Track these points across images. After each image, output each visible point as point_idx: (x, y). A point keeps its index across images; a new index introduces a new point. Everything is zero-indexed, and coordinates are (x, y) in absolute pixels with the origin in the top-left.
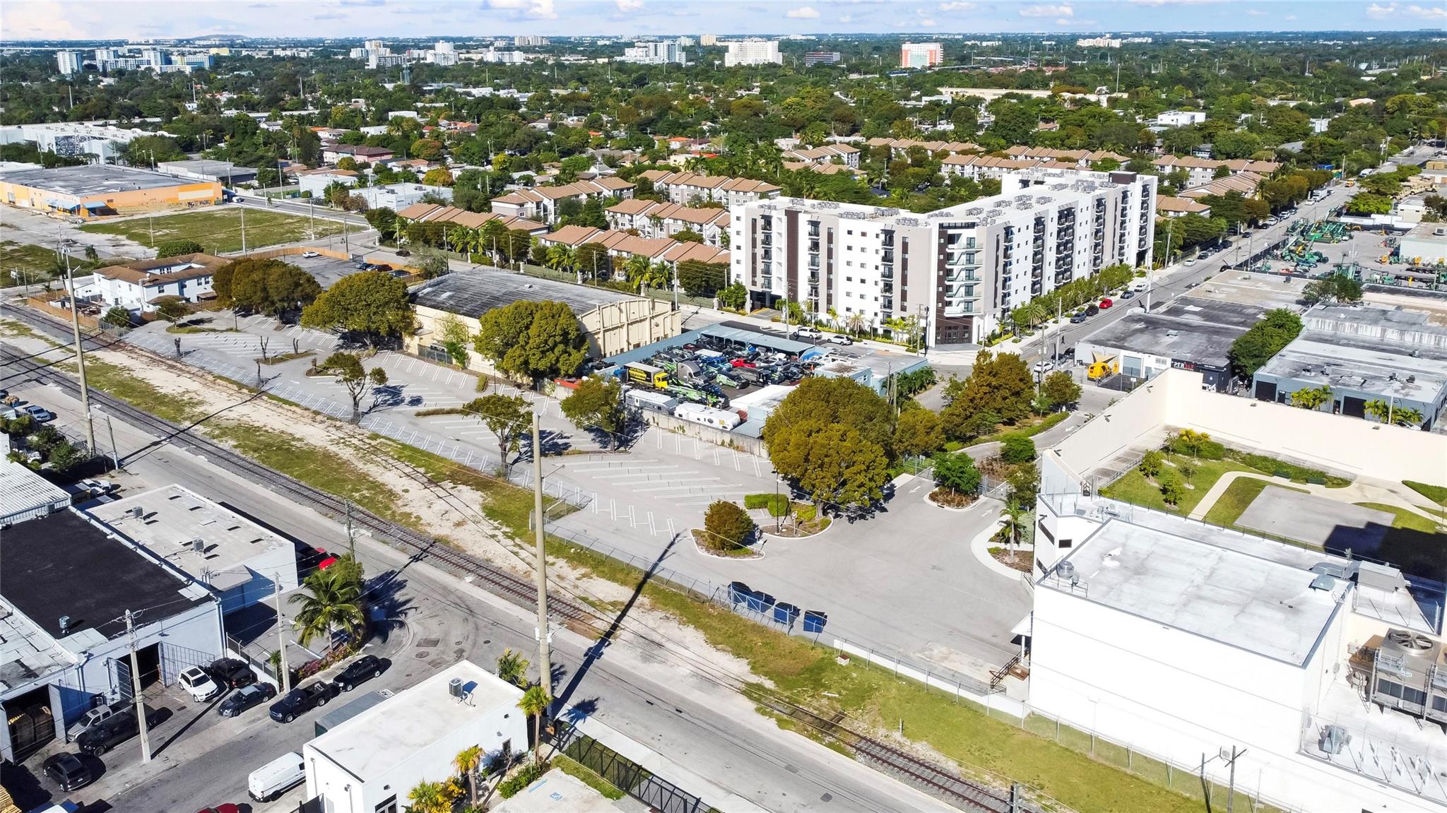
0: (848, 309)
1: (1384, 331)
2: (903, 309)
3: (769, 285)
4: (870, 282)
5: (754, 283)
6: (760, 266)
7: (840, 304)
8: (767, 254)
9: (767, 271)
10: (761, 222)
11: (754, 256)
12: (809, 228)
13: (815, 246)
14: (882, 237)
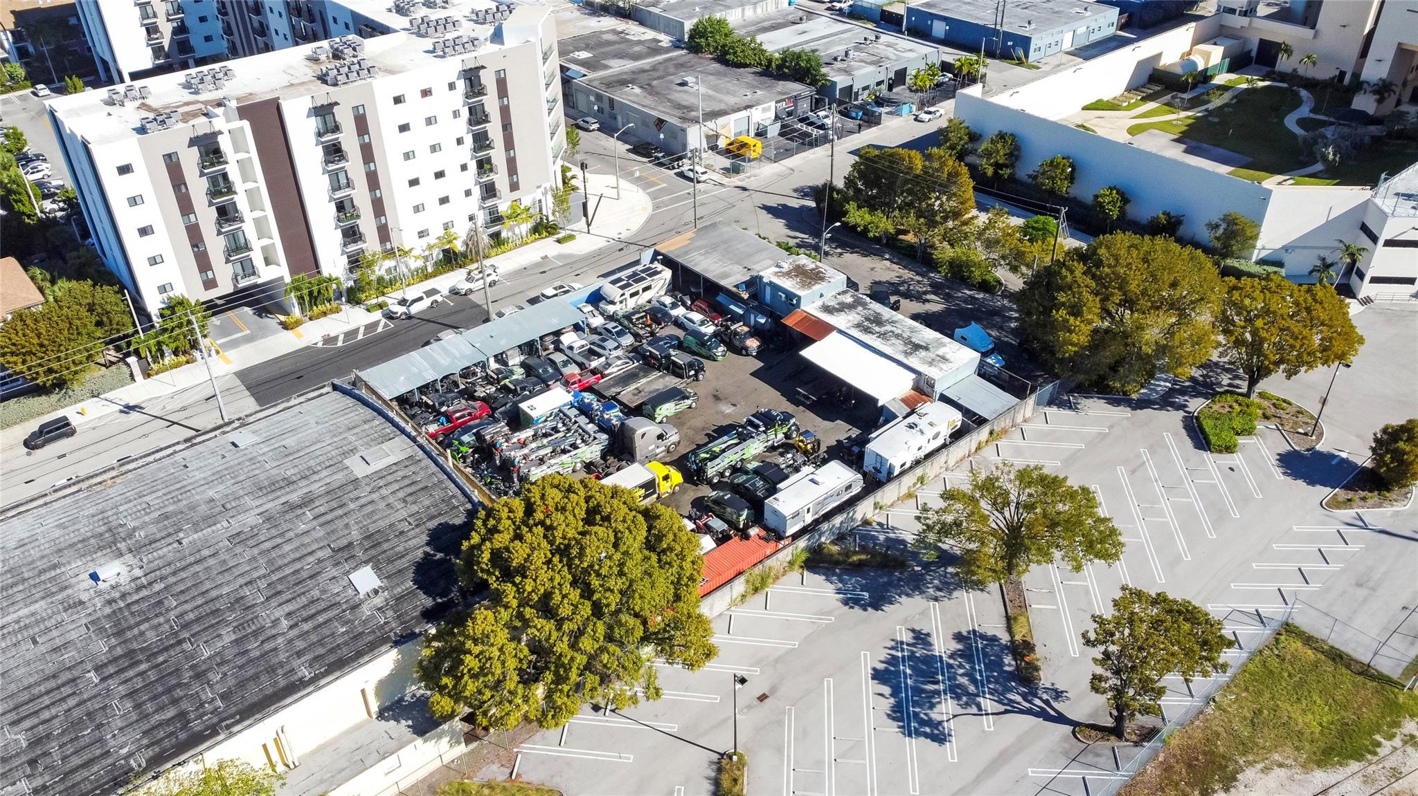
0: (422, 234)
1: (743, 10)
2: (514, 187)
3: (248, 268)
4: (452, 171)
5: (210, 284)
6: (215, 245)
7: (406, 232)
8: (226, 214)
9: (237, 247)
10: (190, 159)
11: (194, 234)
12: (313, 124)
13: (334, 152)
14: (461, 85)
